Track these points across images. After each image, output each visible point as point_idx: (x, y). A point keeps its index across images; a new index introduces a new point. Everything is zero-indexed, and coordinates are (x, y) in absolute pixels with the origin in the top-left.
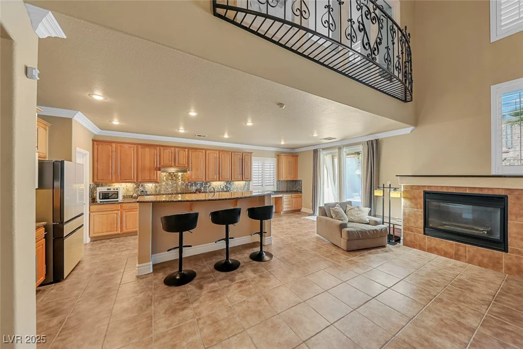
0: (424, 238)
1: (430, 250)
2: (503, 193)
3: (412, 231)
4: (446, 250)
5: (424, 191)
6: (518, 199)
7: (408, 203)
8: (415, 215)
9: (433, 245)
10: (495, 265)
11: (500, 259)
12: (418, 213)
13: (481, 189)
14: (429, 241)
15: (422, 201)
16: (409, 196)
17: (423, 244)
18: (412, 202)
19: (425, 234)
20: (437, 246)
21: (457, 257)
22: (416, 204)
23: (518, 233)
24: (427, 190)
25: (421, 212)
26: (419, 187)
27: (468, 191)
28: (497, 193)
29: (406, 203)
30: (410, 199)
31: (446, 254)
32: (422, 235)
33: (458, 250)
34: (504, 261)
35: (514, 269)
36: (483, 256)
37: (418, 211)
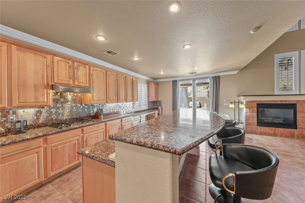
0: (258, 128)
1: (261, 134)
2: (295, 102)
3: (251, 125)
4: (269, 132)
5: (257, 103)
6: (301, 104)
7: (248, 110)
8: (253, 117)
9: (262, 131)
10: (292, 136)
11: (294, 132)
12: (254, 115)
13: (285, 101)
14: (261, 129)
15: (256, 109)
16: (249, 107)
17: (256, 131)
18: (250, 110)
19: (257, 126)
20: (265, 131)
21: (275, 135)
22: (253, 111)
23: (302, 120)
24: (258, 103)
25: (255, 114)
26: (254, 101)
27: (279, 102)
28: (292, 102)
29: (247, 111)
30: (249, 108)
31: (269, 135)
32: (256, 127)
33: (275, 132)
34: (296, 133)
35: (300, 136)
36: (287, 132)
37: (254, 114)
